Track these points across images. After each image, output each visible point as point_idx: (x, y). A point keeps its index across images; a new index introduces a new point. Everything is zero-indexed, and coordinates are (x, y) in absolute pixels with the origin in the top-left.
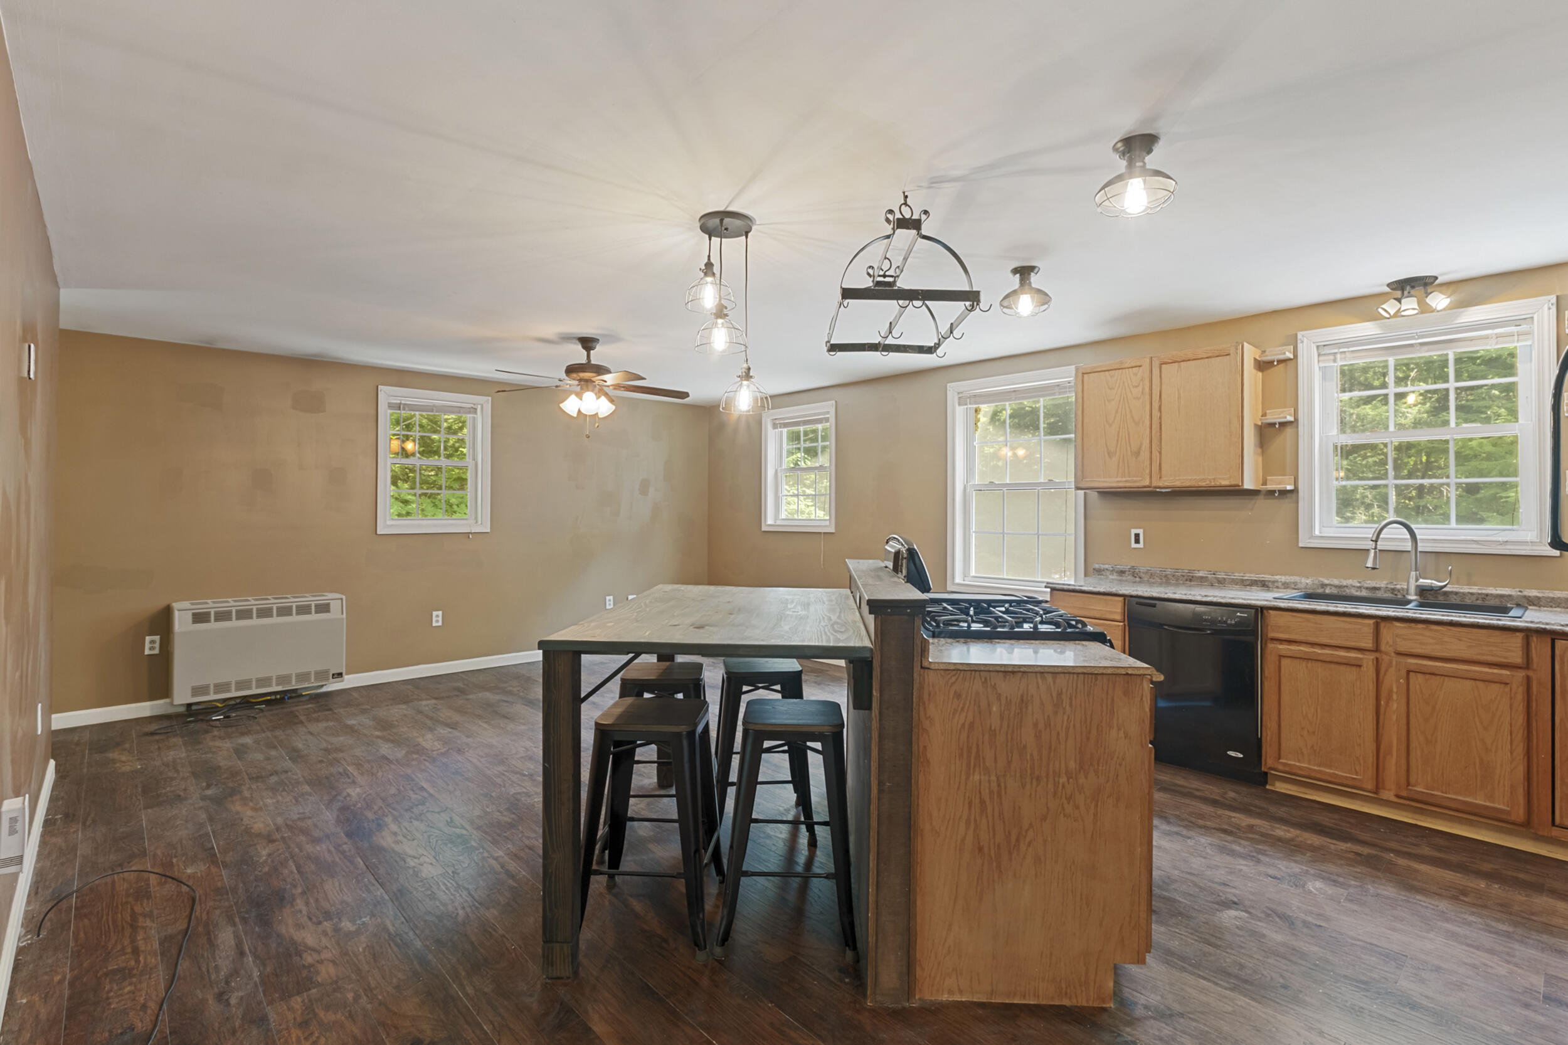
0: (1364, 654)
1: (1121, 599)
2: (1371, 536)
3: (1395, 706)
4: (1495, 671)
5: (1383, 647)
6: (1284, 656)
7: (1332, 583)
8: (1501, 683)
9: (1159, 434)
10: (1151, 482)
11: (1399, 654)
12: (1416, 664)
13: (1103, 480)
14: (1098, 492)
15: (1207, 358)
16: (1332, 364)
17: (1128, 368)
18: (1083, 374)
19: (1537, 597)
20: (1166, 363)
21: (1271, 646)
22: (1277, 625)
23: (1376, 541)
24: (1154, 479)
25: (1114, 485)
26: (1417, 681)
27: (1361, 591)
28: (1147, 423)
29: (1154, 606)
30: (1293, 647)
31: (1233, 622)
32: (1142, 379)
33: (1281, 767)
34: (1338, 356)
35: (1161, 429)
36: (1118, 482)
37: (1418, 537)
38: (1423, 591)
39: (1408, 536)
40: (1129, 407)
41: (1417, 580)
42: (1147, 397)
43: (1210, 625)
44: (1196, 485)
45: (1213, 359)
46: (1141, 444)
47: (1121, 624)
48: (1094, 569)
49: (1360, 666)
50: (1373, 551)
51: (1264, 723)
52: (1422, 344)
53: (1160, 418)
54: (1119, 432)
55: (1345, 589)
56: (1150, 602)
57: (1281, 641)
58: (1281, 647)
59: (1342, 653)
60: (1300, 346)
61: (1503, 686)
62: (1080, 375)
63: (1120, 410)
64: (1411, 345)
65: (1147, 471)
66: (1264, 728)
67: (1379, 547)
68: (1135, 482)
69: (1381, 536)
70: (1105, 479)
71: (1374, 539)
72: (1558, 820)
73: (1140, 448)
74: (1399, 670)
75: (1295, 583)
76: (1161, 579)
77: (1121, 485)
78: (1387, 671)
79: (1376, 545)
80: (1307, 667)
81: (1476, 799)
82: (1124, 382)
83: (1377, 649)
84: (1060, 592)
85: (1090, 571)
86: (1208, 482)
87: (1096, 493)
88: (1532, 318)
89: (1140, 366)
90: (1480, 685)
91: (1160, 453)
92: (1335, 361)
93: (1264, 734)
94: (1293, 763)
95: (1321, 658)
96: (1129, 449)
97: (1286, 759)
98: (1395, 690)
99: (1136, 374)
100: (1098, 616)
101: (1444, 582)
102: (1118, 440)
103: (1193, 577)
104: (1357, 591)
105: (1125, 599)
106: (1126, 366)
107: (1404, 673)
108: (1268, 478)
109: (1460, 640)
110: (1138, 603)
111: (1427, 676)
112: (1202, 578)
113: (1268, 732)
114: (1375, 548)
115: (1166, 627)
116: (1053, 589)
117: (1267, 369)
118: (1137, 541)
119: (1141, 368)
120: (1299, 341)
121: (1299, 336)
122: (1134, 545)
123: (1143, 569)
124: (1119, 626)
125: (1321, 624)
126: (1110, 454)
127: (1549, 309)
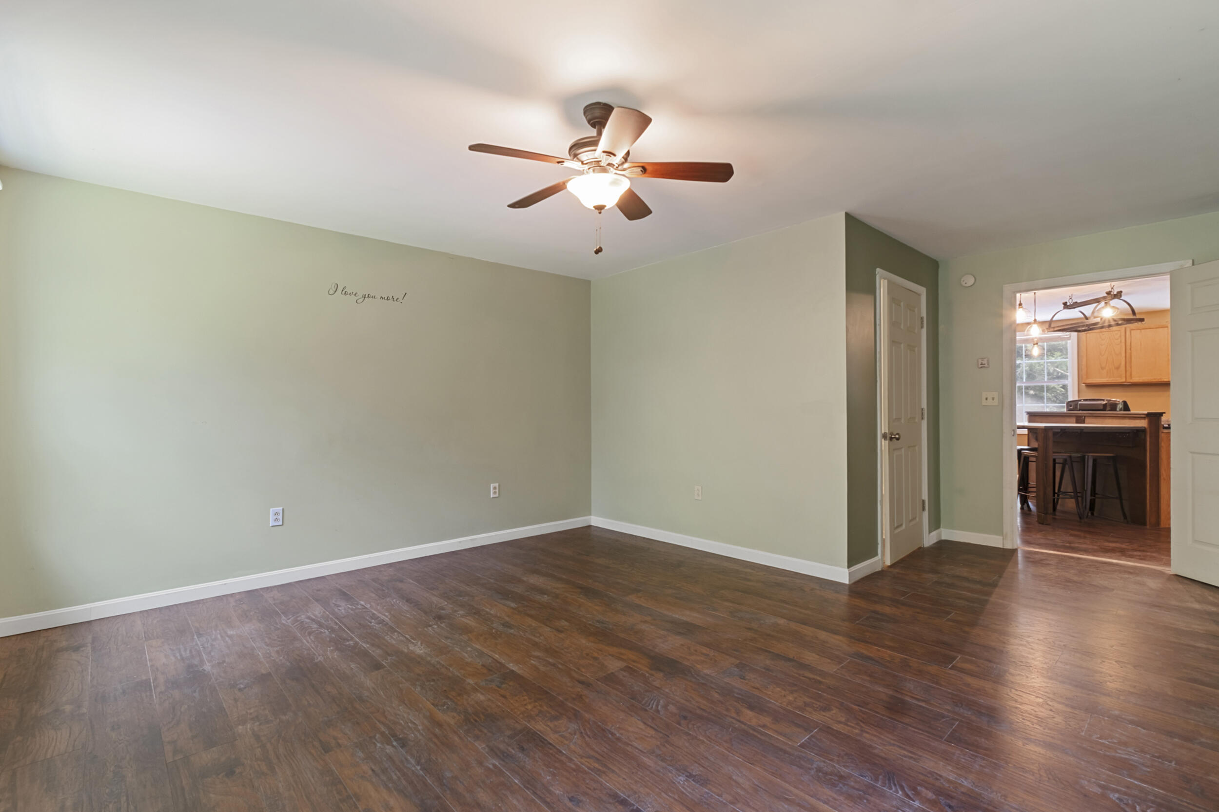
10: (1126, 380)
20: (1134, 330)
28: (1123, 355)
32: (1120, 336)
35: (1131, 358)
36: (1108, 380)
40: (1113, 348)
42: (1123, 344)
44: (1151, 381)
53: (1131, 353)
54: (1107, 359)
65: (1124, 375)
68: (1117, 380)
70: (1100, 379)
73: (1120, 366)
89: (1119, 331)
91: (1131, 367)
96: (1112, 366)
99: (1117, 334)
102: (1107, 362)
126: (1103, 368)
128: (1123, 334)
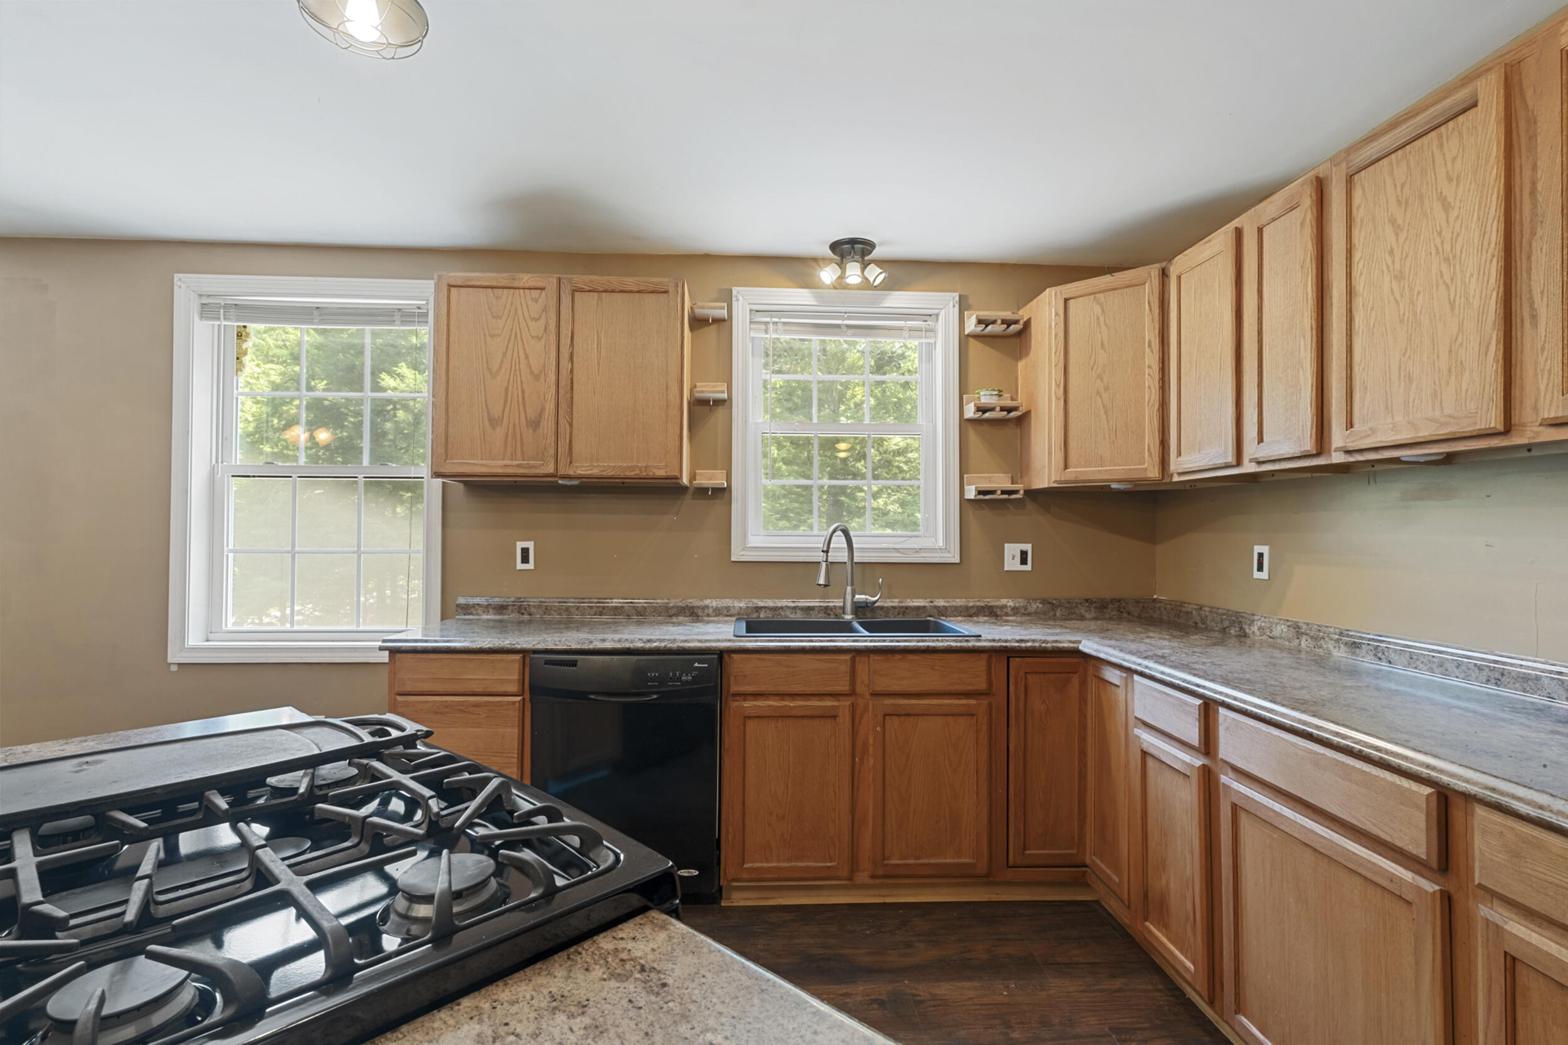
0: (839, 701)
1: (518, 657)
2: (821, 546)
3: (871, 761)
4: (964, 702)
5: (860, 689)
6: (749, 717)
7: (766, 605)
8: (968, 715)
9: (568, 395)
10: (557, 469)
11: (875, 695)
12: (893, 705)
13: (480, 462)
14: (465, 483)
15: (639, 292)
16: (764, 336)
17: (524, 289)
18: (450, 286)
19: (944, 606)
20: (582, 291)
21: (734, 704)
22: (739, 671)
23: (827, 552)
24: (561, 464)
25: (500, 471)
26: (893, 724)
27: (796, 613)
28: (552, 377)
29: (574, 664)
30: (760, 703)
31: (690, 678)
32: (545, 310)
33: (745, 876)
34: (771, 326)
35: (572, 388)
36: (506, 466)
37: (855, 546)
38: (860, 609)
39: (845, 545)
40: (524, 350)
41: (853, 596)
42: (553, 338)
43: (657, 686)
44: (622, 475)
45: (646, 295)
46: (543, 409)
47: (519, 699)
48: (458, 606)
49: (835, 717)
50: (824, 563)
51: (723, 817)
52: (848, 326)
53: (572, 371)
54: (507, 389)
55: (780, 611)
56: (567, 658)
57: (745, 696)
58: (747, 704)
59: (815, 703)
60: (734, 304)
61: (969, 717)
62: (445, 288)
63: (509, 353)
64: (838, 326)
65: (552, 451)
66: (723, 823)
67: (830, 560)
68: (534, 467)
69: (832, 546)
70: (484, 462)
71: (825, 549)
72: (1011, 862)
73: (540, 415)
74: (876, 715)
75: (728, 608)
76: (560, 614)
77: (510, 471)
78: (861, 718)
79: (827, 556)
80: (776, 727)
81: (946, 859)
82: (516, 309)
83: (852, 693)
84: (410, 656)
85: (451, 609)
86: (638, 472)
87: (461, 486)
88: (937, 315)
89: (542, 289)
90: (950, 719)
91: (571, 424)
92: (766, 332)
93: (723, 833)
94: (760, 865)
95: (793, 713)
96: (523, 415)
97: (752, 862)
98: (871, 741)
99: (536, 300)
100: (480, 689)
101: (876, 596)
102: (506, 401)
103: (604, 608)
104: (792, 613)
105: (524, 657)
106: (521, 284)
107: (880, 718)
108: (697, 471)
109: (934, 669)
110: (547, 662)
111: (902, 719)
112: (616, 608)
113: (730, 830)
114: (826, 561)
115: (592, 697)
116: (393, 652)
117: (701, 327)
118: (525, 559)
119: (544, 293)
120: (734, 299)
121: (734, 293)
122: (520, 566)
123: (533, 602)
124: (514, 703)
125: (793, 667)
126: (494, 422)
127: (954, 306)
128: (553, 302)
